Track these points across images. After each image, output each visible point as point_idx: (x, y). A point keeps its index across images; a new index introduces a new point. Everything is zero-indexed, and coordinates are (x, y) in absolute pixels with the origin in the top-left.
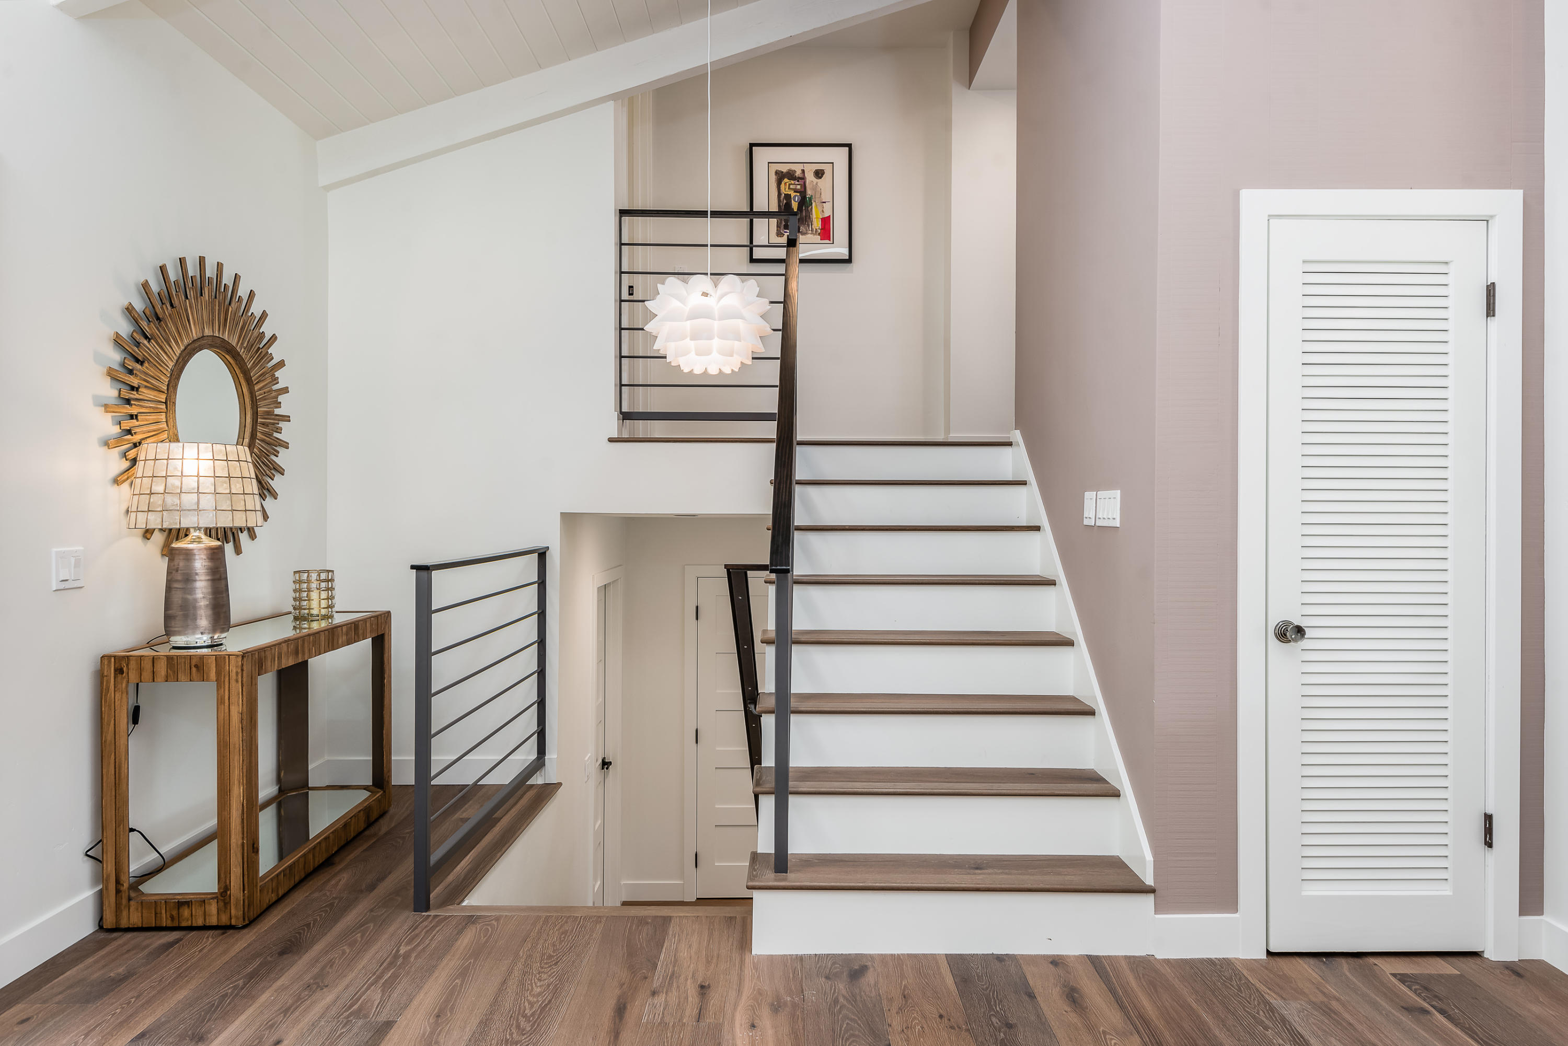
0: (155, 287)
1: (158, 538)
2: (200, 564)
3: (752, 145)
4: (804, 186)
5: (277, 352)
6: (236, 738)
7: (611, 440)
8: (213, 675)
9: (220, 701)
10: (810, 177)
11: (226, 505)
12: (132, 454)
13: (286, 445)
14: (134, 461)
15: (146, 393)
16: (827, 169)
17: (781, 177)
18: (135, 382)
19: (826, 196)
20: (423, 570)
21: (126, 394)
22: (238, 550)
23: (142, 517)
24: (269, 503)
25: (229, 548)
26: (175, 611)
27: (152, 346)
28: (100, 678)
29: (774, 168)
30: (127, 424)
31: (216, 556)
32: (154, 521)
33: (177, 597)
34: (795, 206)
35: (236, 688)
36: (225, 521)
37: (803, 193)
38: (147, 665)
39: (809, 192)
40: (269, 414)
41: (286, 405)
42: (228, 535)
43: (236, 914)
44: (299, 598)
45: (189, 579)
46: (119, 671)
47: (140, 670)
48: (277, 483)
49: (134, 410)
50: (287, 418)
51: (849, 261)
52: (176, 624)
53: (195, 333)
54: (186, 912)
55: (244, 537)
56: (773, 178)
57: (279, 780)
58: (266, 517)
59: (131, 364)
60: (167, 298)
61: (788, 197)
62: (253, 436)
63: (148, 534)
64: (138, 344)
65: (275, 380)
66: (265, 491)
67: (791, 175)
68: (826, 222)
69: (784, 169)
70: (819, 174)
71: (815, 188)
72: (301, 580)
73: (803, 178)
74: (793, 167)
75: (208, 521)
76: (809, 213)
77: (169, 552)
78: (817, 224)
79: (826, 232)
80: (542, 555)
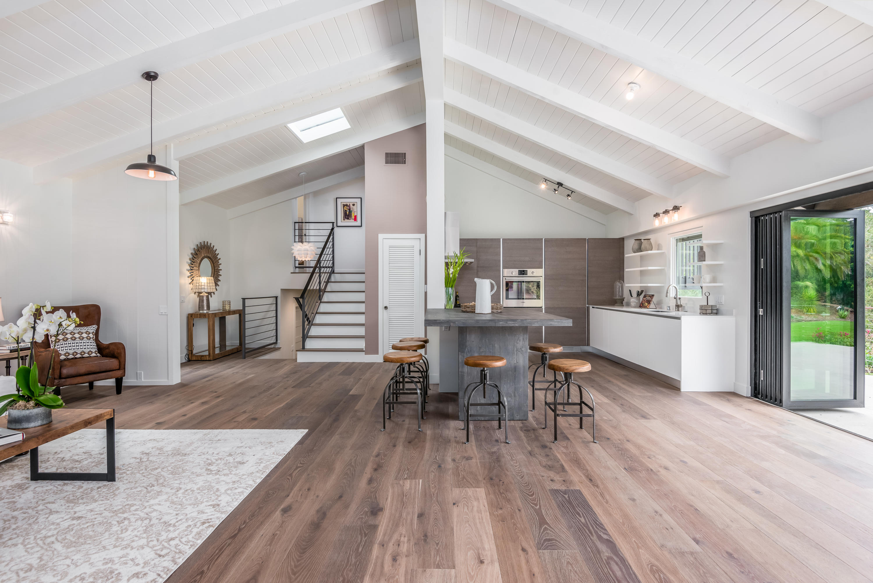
0: (196, 248)
1: (197, 294)
2: (205, 298)
3: (337, 198)
4: (350, 208)
5: (219, 257)
6: (211, 328)
7: (291, 273)
8: (207, 317)
9: (208, 321)
10: (351, 206)
11: (209, 288)
12: (192, 279)
13: (221, 275)
14: (193, 280)
15: (195, 268)
16: (356, 204)
17: (344, 206)
18: (193, 266)
19: (355, 210)
20: (244, 299)
21: (192, 268)
22: (211, 297)
23: (195, 290)
24: (217, 287)
25: (210, 296)
26: (200, 306)
27: (196, 259)
28: (188, 318)
29: (342, 204)
30: (192, 274)
31: (207, 297)
32: (197, 291)
33: (201, 304)
34: (348, 213)
35: (211, 319)
36: (209, 291)
37: (350, 209)
38: (196, 315)
39: (351, 209)
40: (217, 269)
41: (221, 267)
42: (209, 293)
43: (211, 358)
44: (224, 306)
45: (203, 301)
46: (191, 316)
47: (195, 316)
48: (219, 283)
49: (193, 271)
50: (221, 270)
51: (361, 226)
52: (201, 309)
53: (203, 256)
54: (203, 357)
55: (212, 294)
56: (342, 206)
57: (220, 344)
58: (216, 290)
59: (192, 263)
60: (198, 250)
61: (346, 211)
62: (214, 274)
63: (195, 293)
64: (193, 259)
65: (219, 262)
66: (216, 284)
67: (347, 205)
68: (355, 217)
69: (345, 204)
70: (354, 205)
71: (353, 208)
72: (224, 302)
73: (350, 206)
74: (347, 203)
75: (206, 291)
76: (351, 214)
77: (199, 296)
78: (353, 217)
79: (355, 219)
80: (276, 297)
